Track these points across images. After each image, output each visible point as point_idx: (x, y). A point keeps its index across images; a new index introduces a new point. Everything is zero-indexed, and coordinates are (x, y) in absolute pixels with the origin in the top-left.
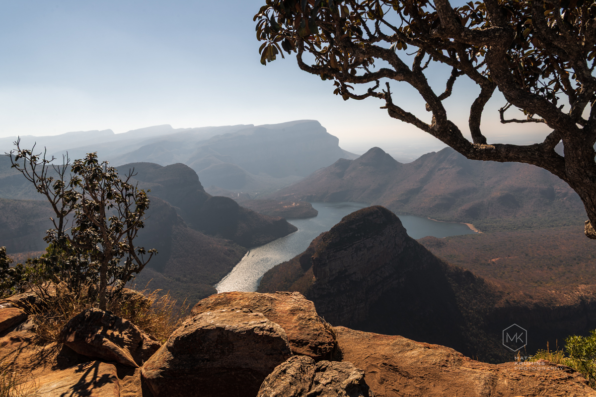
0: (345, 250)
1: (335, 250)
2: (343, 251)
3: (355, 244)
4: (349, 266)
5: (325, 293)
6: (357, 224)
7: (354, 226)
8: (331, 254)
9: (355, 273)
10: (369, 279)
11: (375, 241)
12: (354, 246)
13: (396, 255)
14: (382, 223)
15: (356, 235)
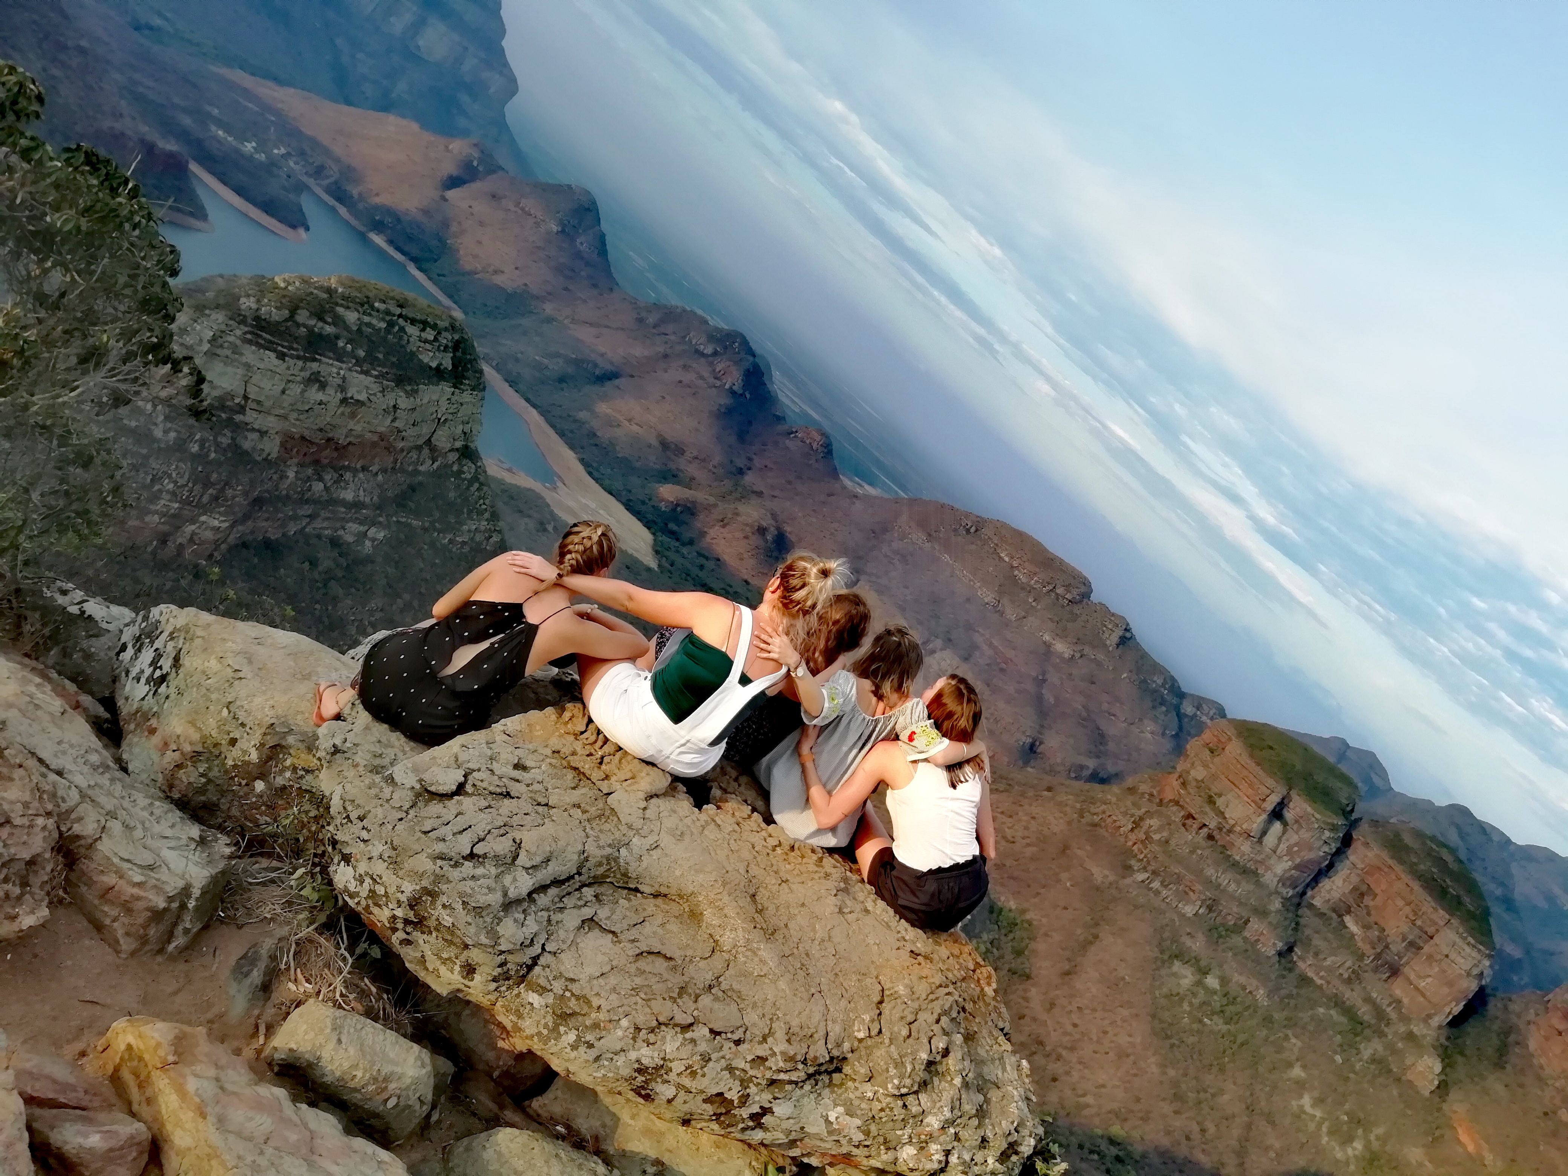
0: (282, 356)
1: (249, 336)
2: (272, 355)
3: (320, 361)
4: (259, 402)
5: (133, 424)
6: (367, 319)
7: (351, 317)
8: (231, 339)
9: (263, 433)
10: (291, 474)
11: (379, 395)
12: (315, 366)
13: (410, 468)
14: (434, 365)
15: (341, 344)
